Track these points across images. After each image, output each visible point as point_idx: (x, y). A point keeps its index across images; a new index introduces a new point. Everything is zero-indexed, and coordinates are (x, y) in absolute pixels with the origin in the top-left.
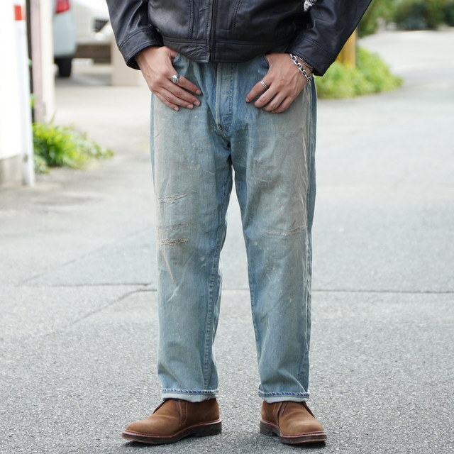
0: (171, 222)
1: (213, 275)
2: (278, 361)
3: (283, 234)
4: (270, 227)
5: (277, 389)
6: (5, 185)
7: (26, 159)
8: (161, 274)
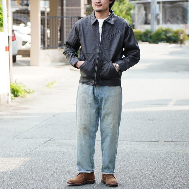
2: (108, 162)
4: (108, 125)
5: (107, 170)
6: (1, 103)
7: (8, 95)
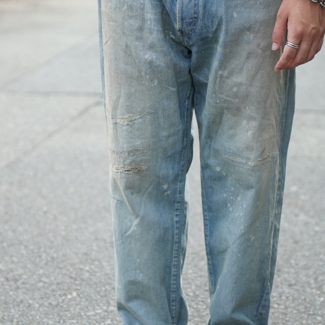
0: (126, 147)
1: (178, 202)
3: (250, 163)
8: (117, 203)
